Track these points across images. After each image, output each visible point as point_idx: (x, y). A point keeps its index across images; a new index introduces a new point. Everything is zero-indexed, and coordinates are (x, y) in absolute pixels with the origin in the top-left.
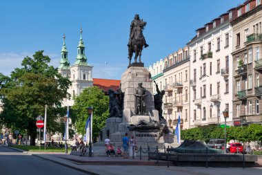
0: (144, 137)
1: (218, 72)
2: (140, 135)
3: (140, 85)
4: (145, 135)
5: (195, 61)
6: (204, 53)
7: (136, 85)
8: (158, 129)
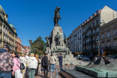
1: (78, 39)
3: (58, 33)
5: (72, 38)
6: (75, 35)
7: (56, 34)
8: (65, 51)
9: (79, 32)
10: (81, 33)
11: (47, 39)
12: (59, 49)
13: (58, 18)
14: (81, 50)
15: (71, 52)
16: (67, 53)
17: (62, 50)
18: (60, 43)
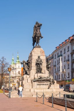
0: (41, 85)
1: (65, 61)
2: (39, 85)
3: (39, 57)
4: (42, 85)
5: (55, 58)
6: (59, 55)
7: (37, 58)
8: (49, 81)
9: (67, 50)
10: (68, 51)
11: (24, 64)
12: (41, 78)
13: (38, 37)
14: (69, 77)
15: (55, 81)
16: (51, 82)
17: (45, 78)
18: (41, 69)
